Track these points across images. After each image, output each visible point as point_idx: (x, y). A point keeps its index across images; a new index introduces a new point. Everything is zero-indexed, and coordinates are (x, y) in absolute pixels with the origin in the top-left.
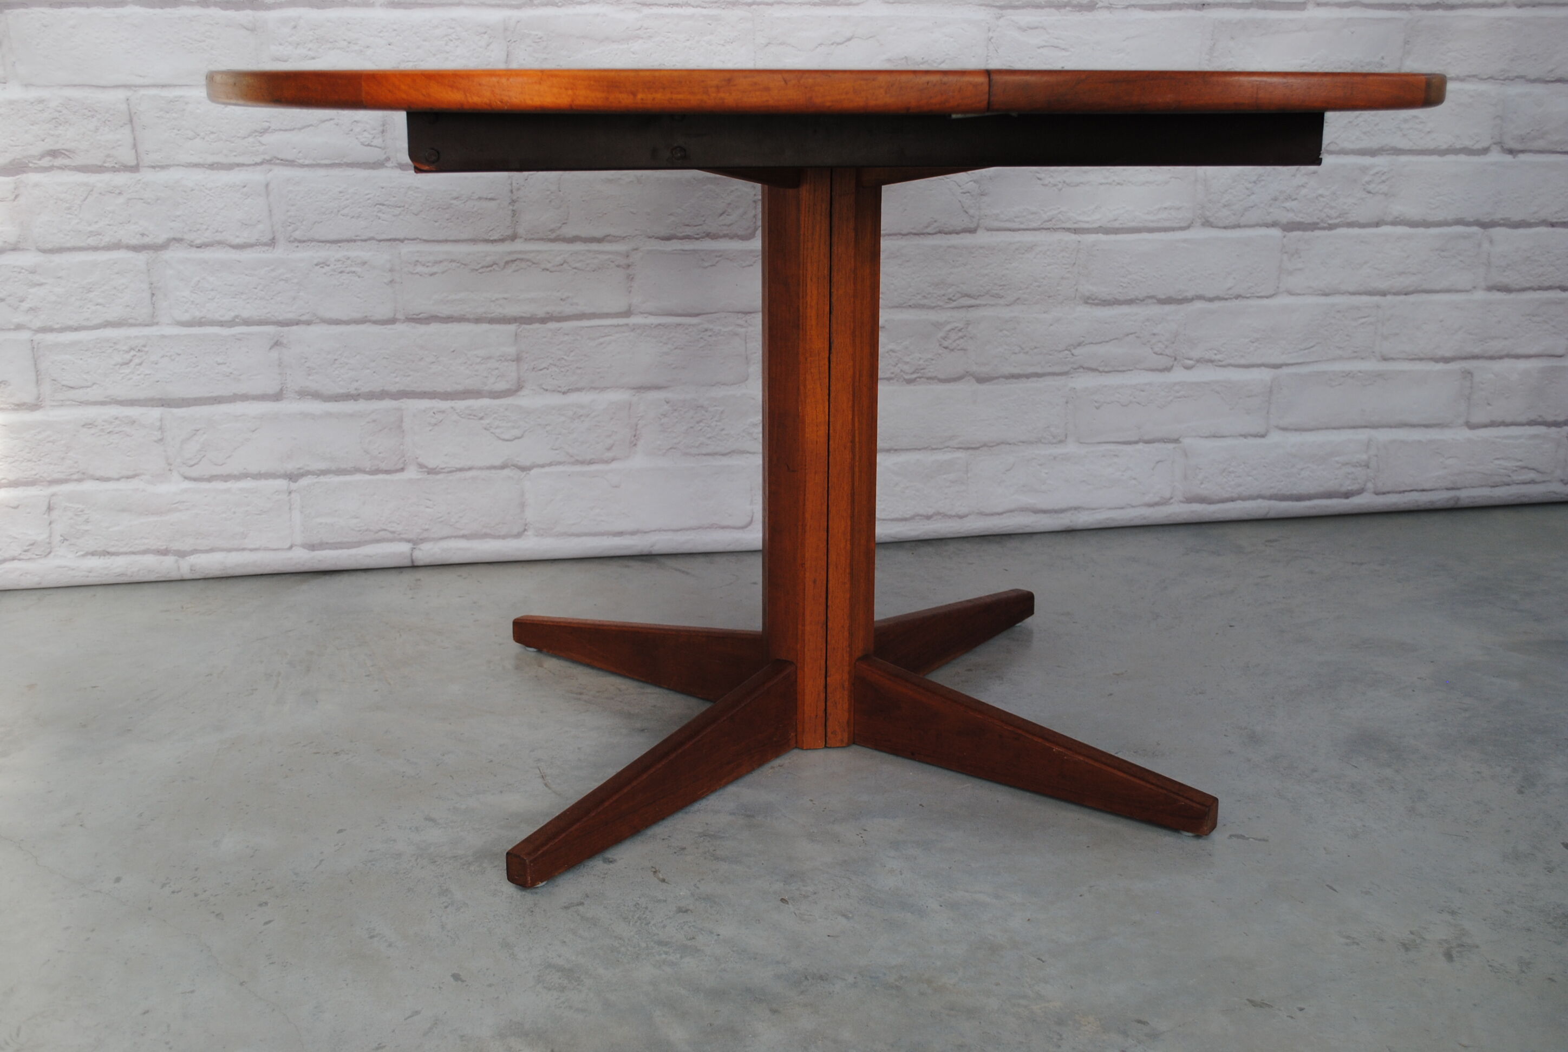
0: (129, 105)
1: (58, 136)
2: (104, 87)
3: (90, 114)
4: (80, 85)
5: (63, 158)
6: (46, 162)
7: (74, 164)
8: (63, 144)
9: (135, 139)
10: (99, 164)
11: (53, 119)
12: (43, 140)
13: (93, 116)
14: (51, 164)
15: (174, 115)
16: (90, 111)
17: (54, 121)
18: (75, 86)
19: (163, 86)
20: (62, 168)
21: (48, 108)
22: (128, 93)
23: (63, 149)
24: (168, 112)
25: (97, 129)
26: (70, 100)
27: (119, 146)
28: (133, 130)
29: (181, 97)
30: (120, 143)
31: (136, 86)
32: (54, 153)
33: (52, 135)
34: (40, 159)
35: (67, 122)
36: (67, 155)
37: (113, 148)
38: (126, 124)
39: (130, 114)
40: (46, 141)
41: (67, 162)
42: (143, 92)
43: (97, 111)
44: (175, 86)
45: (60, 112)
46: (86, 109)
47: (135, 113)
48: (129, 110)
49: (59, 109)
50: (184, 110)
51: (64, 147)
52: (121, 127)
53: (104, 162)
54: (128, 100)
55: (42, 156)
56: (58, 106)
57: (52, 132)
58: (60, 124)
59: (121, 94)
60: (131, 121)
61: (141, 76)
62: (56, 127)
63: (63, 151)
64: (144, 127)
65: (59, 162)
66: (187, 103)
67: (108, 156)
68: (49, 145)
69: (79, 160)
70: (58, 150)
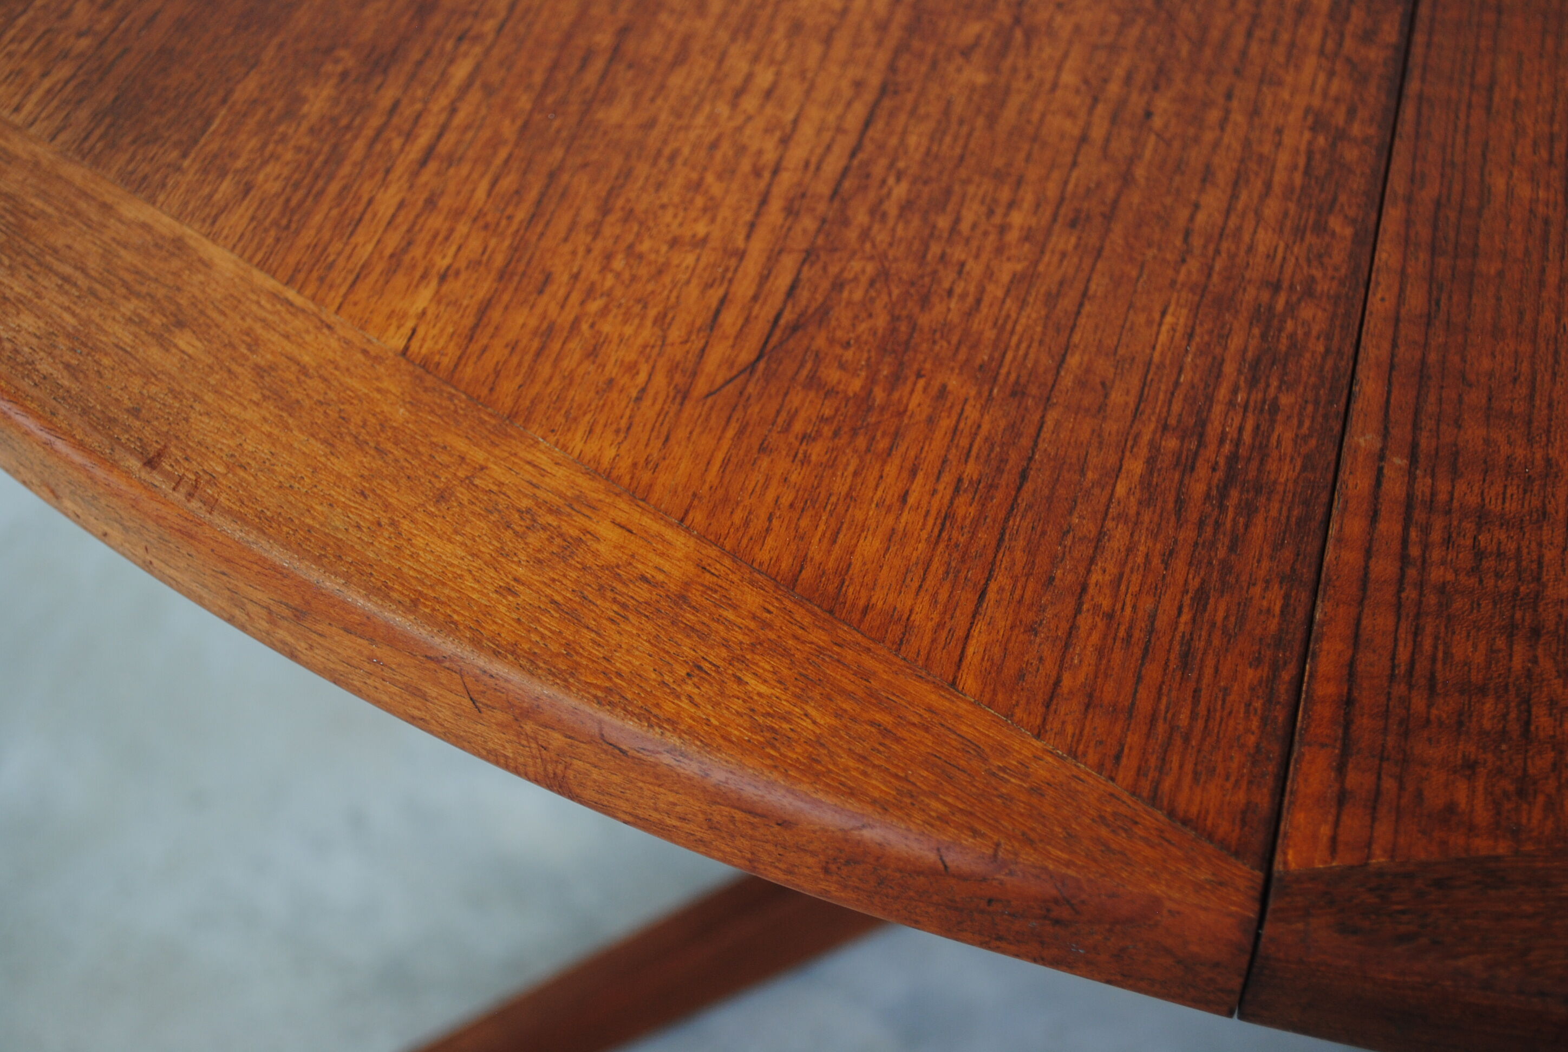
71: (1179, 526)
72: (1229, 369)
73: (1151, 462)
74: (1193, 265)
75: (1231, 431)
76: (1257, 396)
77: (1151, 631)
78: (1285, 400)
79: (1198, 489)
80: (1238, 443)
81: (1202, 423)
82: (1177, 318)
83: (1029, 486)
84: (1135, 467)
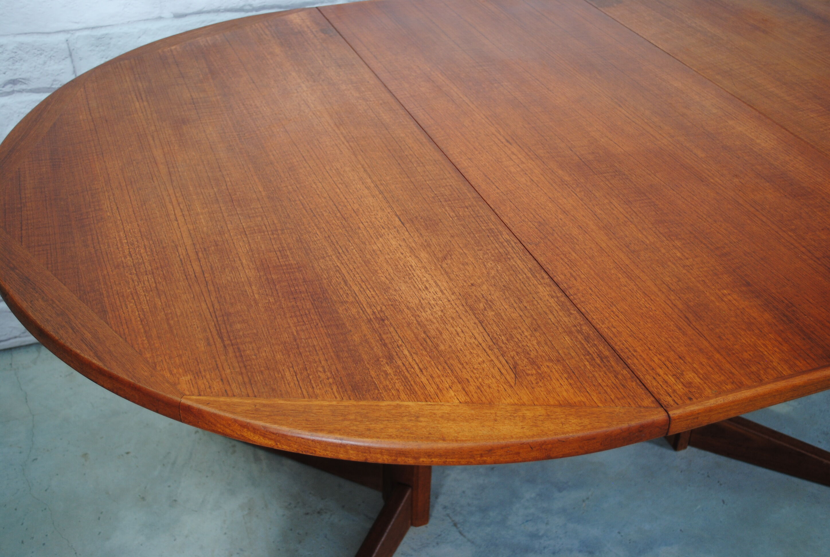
0: (68, 44)
1: (16, 69)
2: (49, 33)
3: (39, 52)
4: (29, 33)
5: (21, 84)
6: (8, 88)
7: (29, 88)
8: (20, 75)
9: (74, 67)
10: (48, 86)
11: (11, 58)
12: (5, 73)
13: (41, 54)
14: (12, 89)
15: (103, 48)
16: (38, 50)
17: (11, 59)
18: (26, 34)
19: (93, 28)
20: (21, 91)
21: (6, 50)
22: (68, 36)
23: (20, 79)
24: (97, 46)
25: (45, 63)
26: (23, 44)
27: (63, 73)
28: (72, 61)
29: (106, 34)
30: (63, 71)
31: (72, 30)
32: (14, 82)
33: (11, 69)
34: (3, 87)
35: (21, 59)
36: (23, 82)
37: (58, 75)
38: (67, 58)
39: (70, 50)
40: (7, 73)
41: (24, 87)
42: (78, 34)
43: (44, 50)
44: (101, 27)
45: (16, 52)
46: (35, 49)
47: (73, 49)
48: (69, 48)
49: (15, 51)
50: (109, 44)
51: (20, 77)
52: (64, 59)
53: (52, 85)
54: (67, 40)
55: (5, 85)
56: (13, 49)
57: (11, 67)
58: (17, 61)
59: (62, 37)
60: (71, 55)
61: (76, 23)
62: (13, 63)
63: (20, 80)
64: (81, 59)
65: (18, 87)
66: (111, 39)
67: (55, 80)
68: (10, 76)
69: (33, 85)
70: (16, 79)
71: (602, 368)
72: (583, 342)
73: (588, 361)
74: (560, 328)
75: (593, 351)
76: (591, 344)
77: (615, 385)
78: (596, 343)
79: (599, 362)
80: (596, 352)
81: (588, 352)
82: (567, 338)
83: (576, 374)
84: (587, 363)
